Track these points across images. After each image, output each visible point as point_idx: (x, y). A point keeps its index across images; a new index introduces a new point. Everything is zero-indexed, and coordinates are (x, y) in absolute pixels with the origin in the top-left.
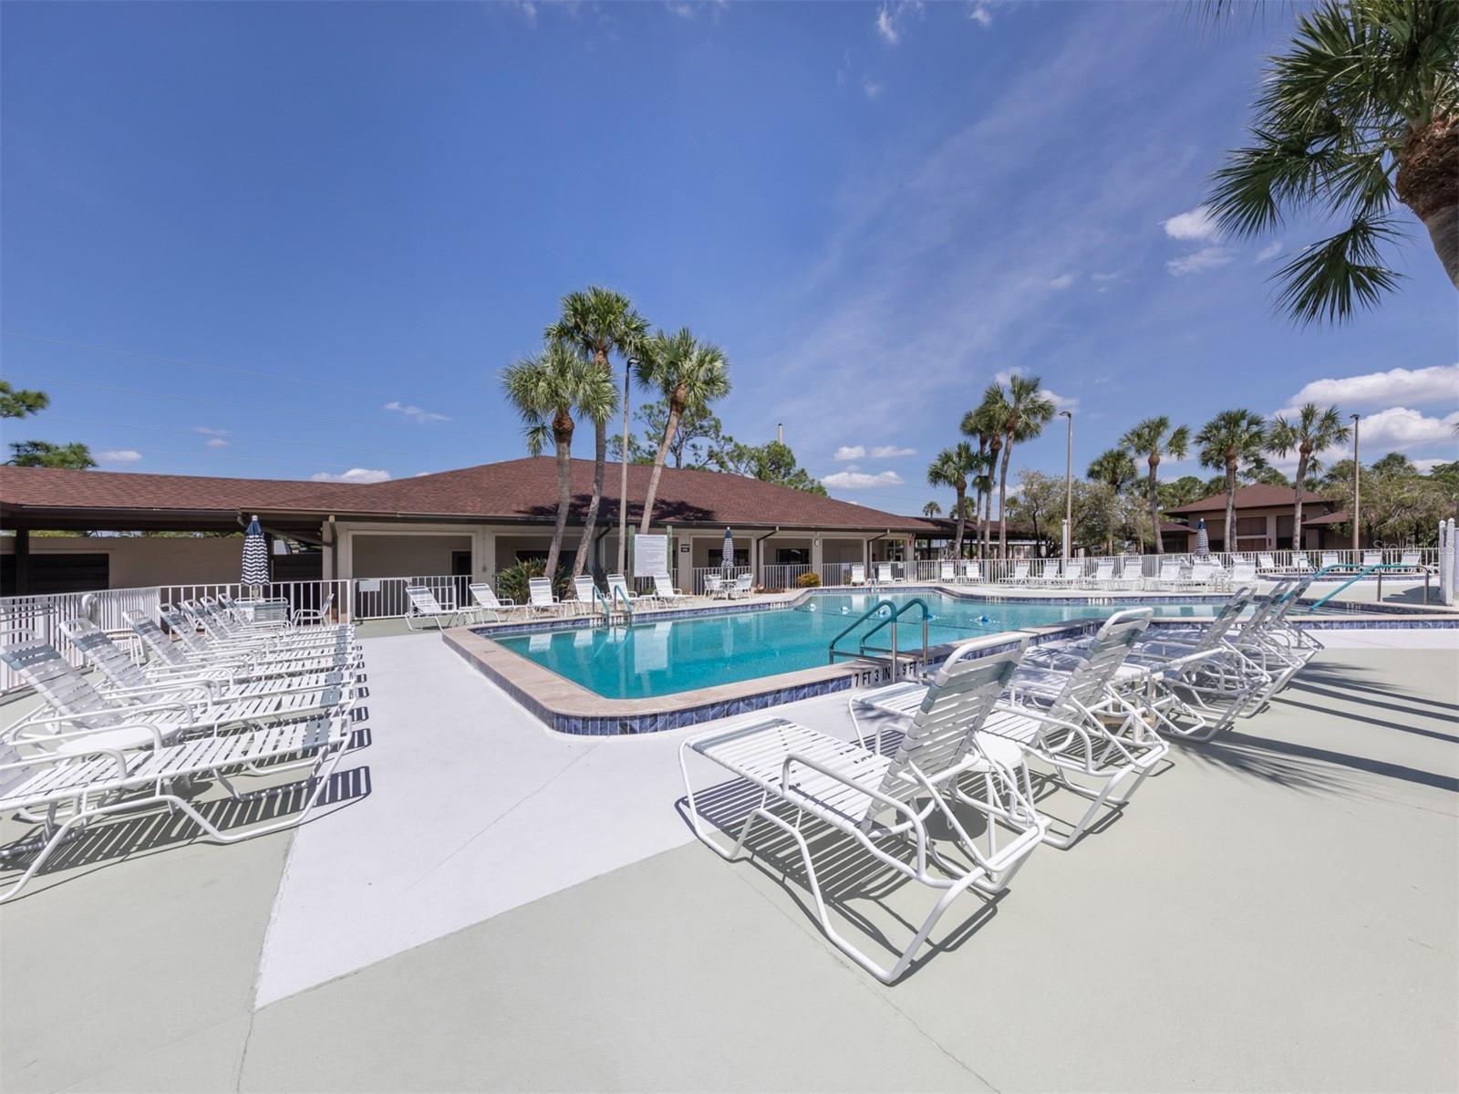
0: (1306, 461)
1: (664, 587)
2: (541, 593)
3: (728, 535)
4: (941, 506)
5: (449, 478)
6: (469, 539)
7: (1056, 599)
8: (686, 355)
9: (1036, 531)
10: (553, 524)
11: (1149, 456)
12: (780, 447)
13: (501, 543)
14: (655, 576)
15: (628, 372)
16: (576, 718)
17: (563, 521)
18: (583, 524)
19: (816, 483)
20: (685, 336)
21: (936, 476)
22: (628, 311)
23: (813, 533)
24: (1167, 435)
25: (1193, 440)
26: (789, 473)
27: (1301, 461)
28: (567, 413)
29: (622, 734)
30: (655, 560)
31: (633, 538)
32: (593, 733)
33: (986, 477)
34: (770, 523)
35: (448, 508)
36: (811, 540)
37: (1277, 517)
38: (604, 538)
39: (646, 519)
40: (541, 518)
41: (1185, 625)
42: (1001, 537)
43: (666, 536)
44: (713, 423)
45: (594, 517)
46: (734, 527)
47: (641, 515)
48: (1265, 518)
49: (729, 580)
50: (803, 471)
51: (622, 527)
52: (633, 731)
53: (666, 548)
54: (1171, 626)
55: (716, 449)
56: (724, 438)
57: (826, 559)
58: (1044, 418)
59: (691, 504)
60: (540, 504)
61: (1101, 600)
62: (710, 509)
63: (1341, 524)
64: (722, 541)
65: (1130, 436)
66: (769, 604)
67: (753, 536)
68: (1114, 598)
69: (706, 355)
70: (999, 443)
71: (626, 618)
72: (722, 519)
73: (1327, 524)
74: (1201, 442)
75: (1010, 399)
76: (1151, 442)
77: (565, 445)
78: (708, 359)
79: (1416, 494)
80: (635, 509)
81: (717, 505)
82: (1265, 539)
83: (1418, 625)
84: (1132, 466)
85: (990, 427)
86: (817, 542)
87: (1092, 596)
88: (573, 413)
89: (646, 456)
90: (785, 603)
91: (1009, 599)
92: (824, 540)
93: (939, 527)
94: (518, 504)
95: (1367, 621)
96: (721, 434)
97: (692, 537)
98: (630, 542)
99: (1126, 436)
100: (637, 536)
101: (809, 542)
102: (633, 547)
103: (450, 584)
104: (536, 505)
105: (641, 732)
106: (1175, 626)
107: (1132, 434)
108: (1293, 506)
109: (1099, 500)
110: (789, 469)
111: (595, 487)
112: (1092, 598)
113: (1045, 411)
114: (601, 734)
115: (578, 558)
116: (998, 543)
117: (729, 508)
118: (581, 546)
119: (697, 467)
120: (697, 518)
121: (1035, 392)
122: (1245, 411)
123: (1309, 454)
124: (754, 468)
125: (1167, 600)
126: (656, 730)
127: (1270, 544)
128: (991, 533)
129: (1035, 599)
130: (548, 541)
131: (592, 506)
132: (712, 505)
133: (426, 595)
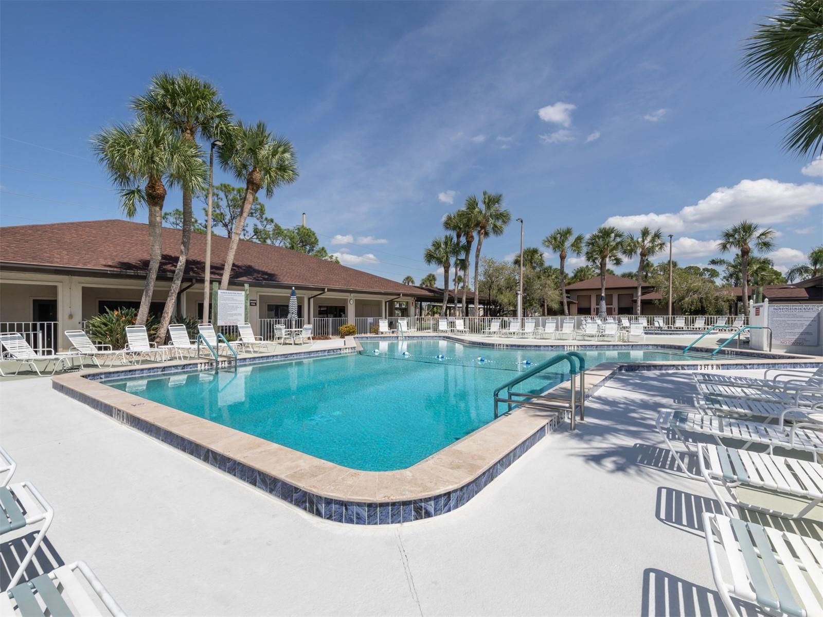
0: (644, 261)
1: (248, 335)
2: (137, 339)
3: (293, 294)
4: (414, 279)
5: (30, 231)
6: (54, 289)
7: (544, 346)
8: (261, 143)
9: (490, 298)
10: (144, 278)
11: (560, 252)
12: (307, 230)
13: (87, 293)
14: (238, 326)
15: (212, 151)
16: (359, 504)
17: (153, 276)
18: (171, 279)
19: (334, 258)
20: (261, 127)
21: (430, 257)
22: (215, 99)
23: (348, 294)
24: (571, 239)
25: (584, 245)
26: (313, 250)
27: (641, 261)
28: (159, 179)
29: (417, 519)
30: (234, 312)
31: (217, 293)
32: (382, 522)
33: (463, 260)
34: (321, 286)
35: (34, 259)
36: (347, 299)
37: (597, 295)
38: (185, 292)
39: (226, 278)
40: (130, 272)
41: (672, 367)
42: (475, 302)
43: (243, 293)
44: (258, 206)
45: (182, 274)
46: (298, 288)
47: (221, 275)
48: (590, 295)
49: (294, 330)
50: (323, 249)
51: (207, 284)
52: (428, 515)
53: (244, 302)
54: (664, 368)
55: (260, 227)
56: (266, 219)
57: (358, 314)
58: (504, 222)
59: (257, 268)
60: (126, 260)
61: (573, 347)
62: (273, 273)
63: (659, 300)
64: (288, 298)
65: (549, 239)
66: (340, 349)
67: (305, 294)
68: (581, 346)
69: (279, 147)
70: (472, 237)
71: (230, 363)
72: (285, 281)
73: (651, 300)
74: (589, 245)
75: (482, 206)
76: (562, 243)
77: (157, 209)
78: (280, 149)
79: (700, 284)
80: (217, 269)
81: (277, 270)
82: (612, 308)
83: (797, 366)
84: (541, 259)
85: (467, 225)
86: (351, 301)
87: (567, 344)
88: (165, 181)
89: (202, 228)
90: (351, 348)
91: (512, 346)
92: (356, 300)
93: (433, 294)
94: (106, 259)
95: (772, 364)
96: (264, 216)
97: (259, 294)
98: (213, 296)
99: (547, 238)
100: (219, 291)
101: (346, 301)
102: (216, 300)
103: (35, 328)
104: (122, 260)
105: (435, 515)
106: (665, 367)
107: (551, 237)
108: (636, 288)
109: (529, 279)
110: (313, 247)
111: (182, 247)
112: (567, 346)
113: (503, 217)
114: (392, 522)
115: (166, 309)
116: (473, 306)
117: (287, 273)
118: (169, 299)
119: (245, 240)
120: (264, 279)
121: (498, 204)
122: (614, 228)
123: (645, 257)
124: (288, 244)
125: (611, 348)
126: (449, 510)
127: (614, 311)
128: (466, 299)
129: (530, 346)
130: (140, 293)
131: (179, 264)
132: (273, 270)
133: (17, 341)
